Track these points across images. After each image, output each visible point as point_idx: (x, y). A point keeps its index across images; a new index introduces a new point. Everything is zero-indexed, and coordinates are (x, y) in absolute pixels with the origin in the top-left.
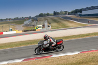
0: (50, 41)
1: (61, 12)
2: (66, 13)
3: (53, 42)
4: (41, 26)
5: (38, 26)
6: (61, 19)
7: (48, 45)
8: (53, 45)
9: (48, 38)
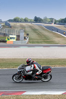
0: (34, 67)
1: (46, 19)
2: (52, 22)
3: (38, 69)
4: (15, 36)
5: (11, 36)
6: (44, 30)
7: (31, 72)
8: (38, 73)
9: (32, 63)
